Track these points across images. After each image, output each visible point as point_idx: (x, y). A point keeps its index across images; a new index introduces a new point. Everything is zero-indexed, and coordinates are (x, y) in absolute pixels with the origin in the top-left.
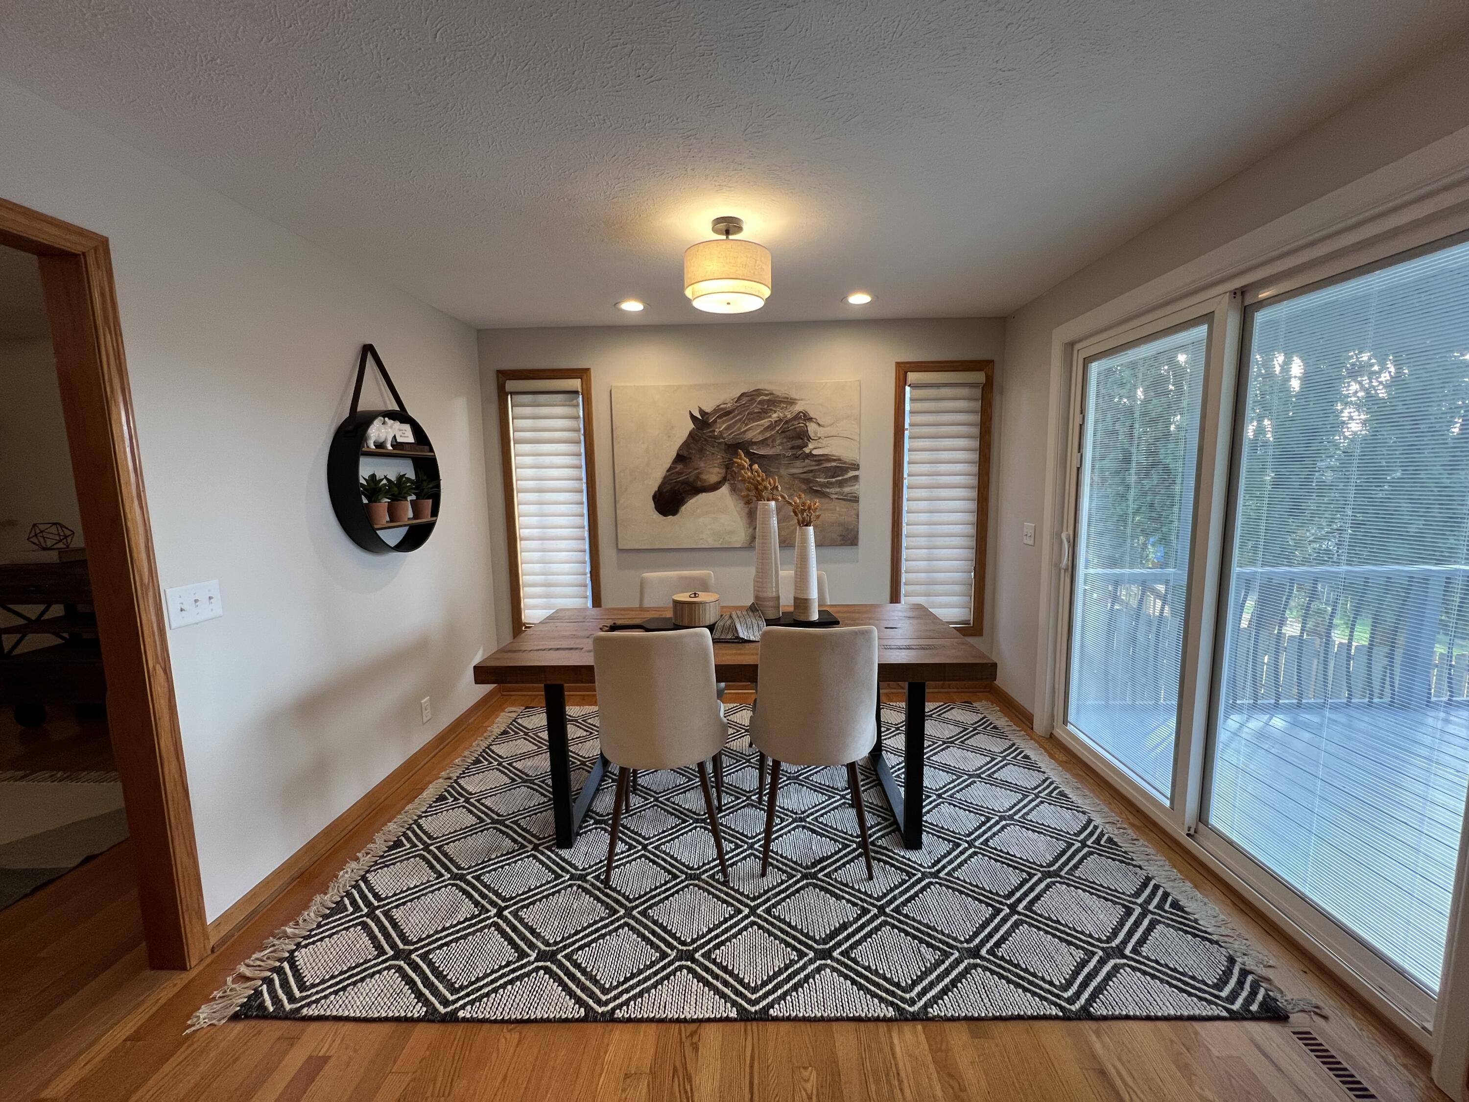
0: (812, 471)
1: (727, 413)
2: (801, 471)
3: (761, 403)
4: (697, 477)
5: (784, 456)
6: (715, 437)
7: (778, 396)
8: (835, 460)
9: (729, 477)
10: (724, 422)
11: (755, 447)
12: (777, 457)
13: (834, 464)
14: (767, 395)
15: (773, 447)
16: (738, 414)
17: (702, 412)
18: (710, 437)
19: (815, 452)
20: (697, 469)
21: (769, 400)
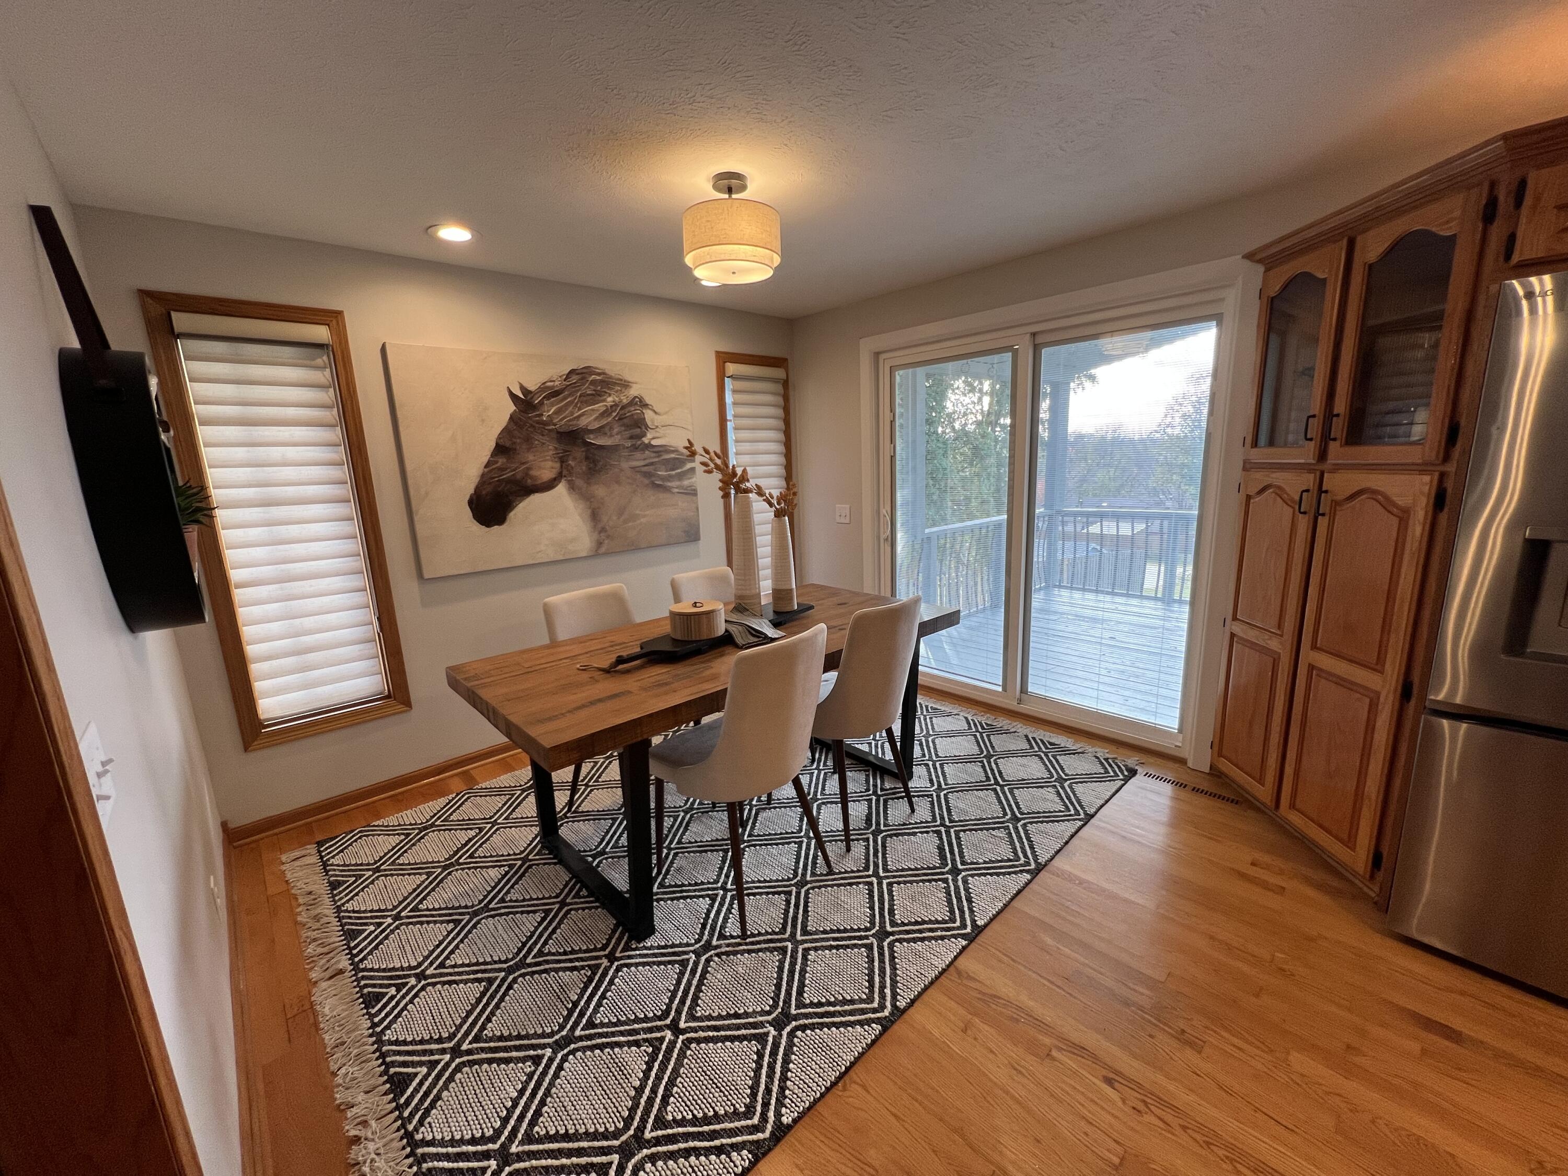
0: (652, 464)
1: (555, 393)
2: (642, 463)
3: (593, 383)
4: (527, 473)
5: (625, 447)
6: (545, 424)
7: (611, 377)
8: (673, 452)
9: (565, 472)
10: (552, 405)
11: (592, 436)
12: (614, 449)
13: (673, 456)
14: (599, 374)
15: (611, 436)
16: (569, 395)
17: (522, 388)
18: (538, 422)
19: (654, 442)
20: (524, 463)
21: (602, 381)
